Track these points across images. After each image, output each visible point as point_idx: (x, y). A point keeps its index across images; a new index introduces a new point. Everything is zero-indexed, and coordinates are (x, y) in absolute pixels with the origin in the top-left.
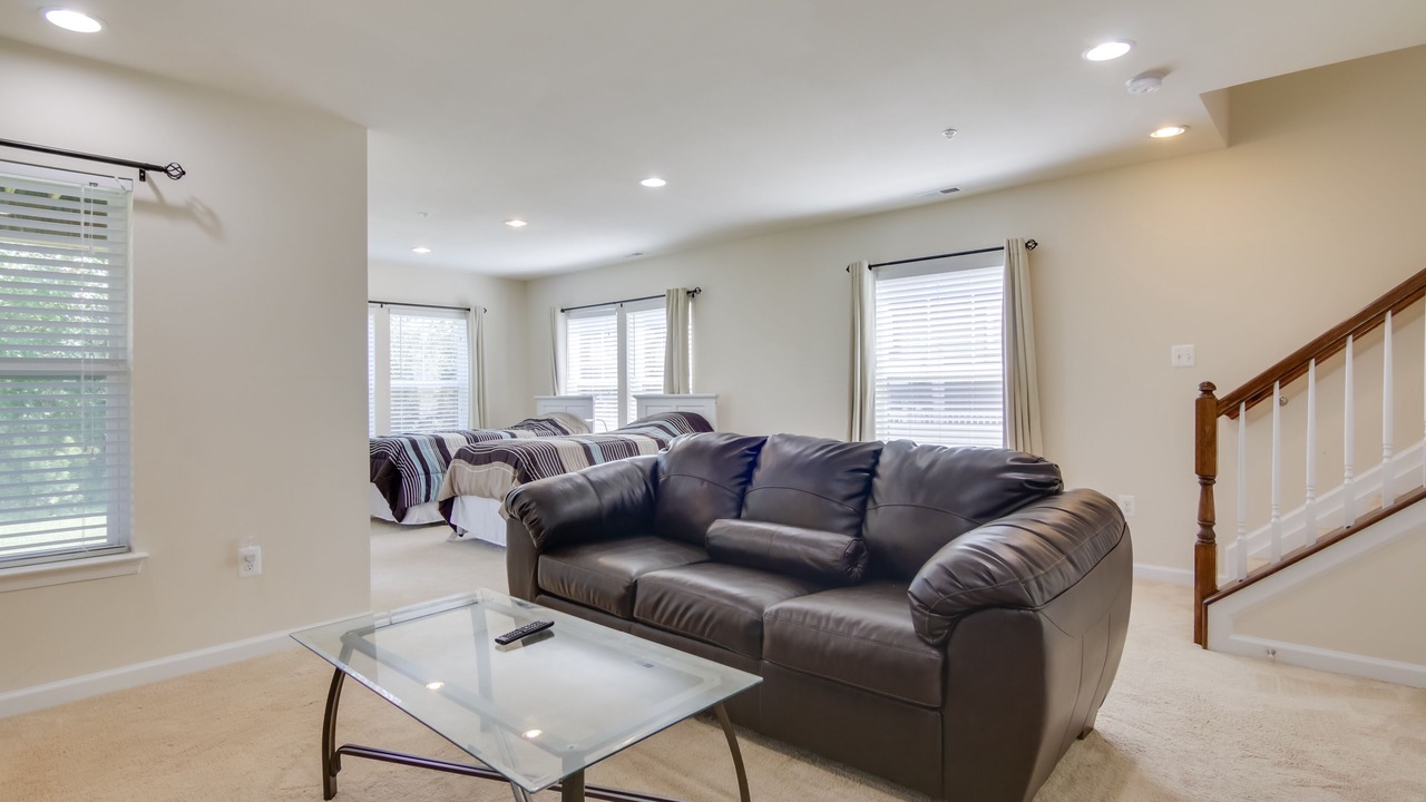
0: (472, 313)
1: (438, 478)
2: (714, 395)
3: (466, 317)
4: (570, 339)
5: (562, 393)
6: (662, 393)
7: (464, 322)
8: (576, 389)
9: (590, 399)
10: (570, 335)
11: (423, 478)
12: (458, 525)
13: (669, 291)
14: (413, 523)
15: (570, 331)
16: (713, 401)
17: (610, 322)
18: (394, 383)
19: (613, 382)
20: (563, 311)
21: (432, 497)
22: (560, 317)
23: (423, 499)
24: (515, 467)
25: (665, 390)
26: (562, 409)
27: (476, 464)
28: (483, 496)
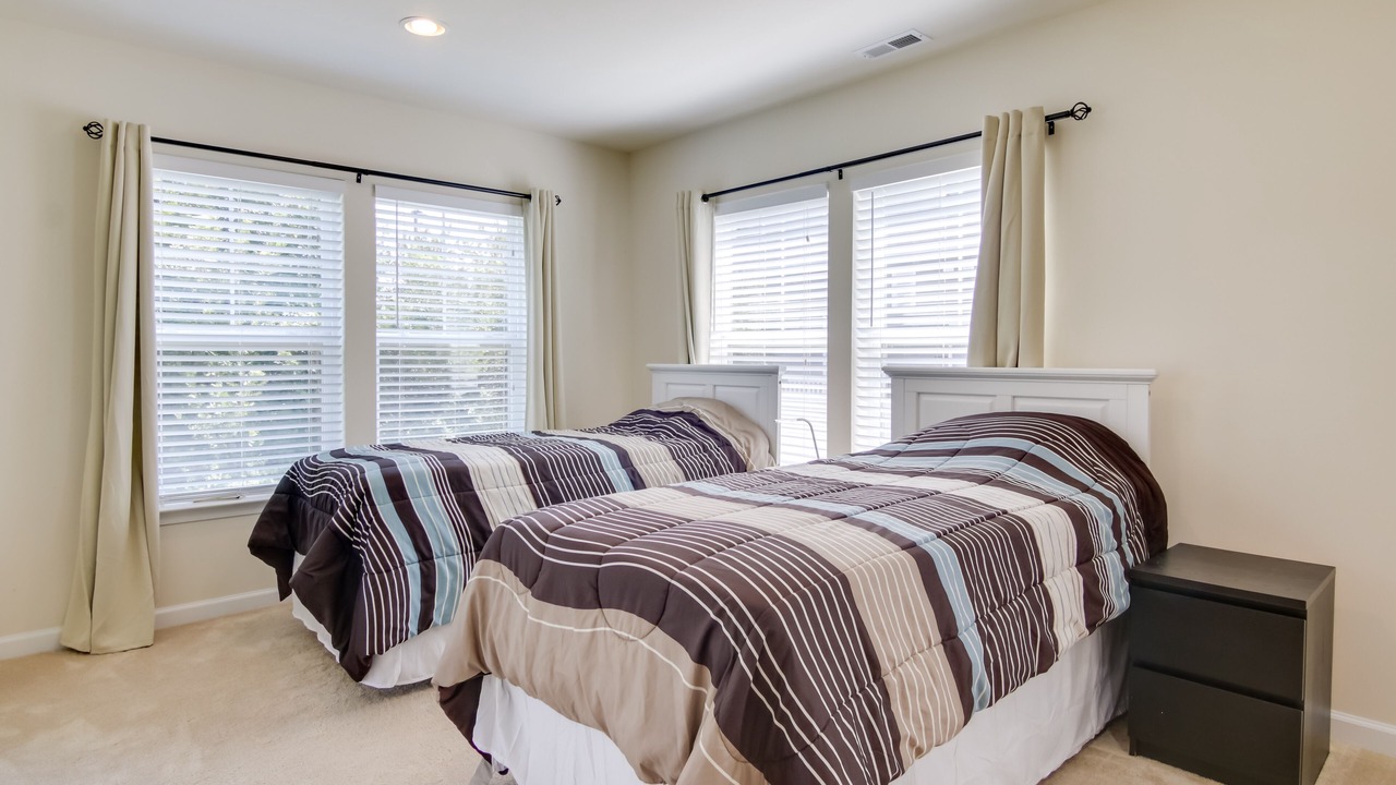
0: (534, 204)
1: (452, 568)
2: (1150, 372)
3: (524, 212)
4: (717, 254)
5: (703, 358)
6: (962, 363)
7: (519, 221)
8: (725, 352)
9: (772, 372)
10: (717, 247)
11: (414, 570)
12: (495, 756)
13: (993, 122)
14: (390, 685)
15: (717, 239)
16: (1143, 389)
17: (815, 213)
18: (383, 336)
19: (816, 337)
20: (705, 198)
21: (437, 617)
22: (701, 210)
23: (413, 626)
24: (702, 657)
25: (971, 356)
26: (707, 392)
27: (547, 595)
28: (572, 713)
